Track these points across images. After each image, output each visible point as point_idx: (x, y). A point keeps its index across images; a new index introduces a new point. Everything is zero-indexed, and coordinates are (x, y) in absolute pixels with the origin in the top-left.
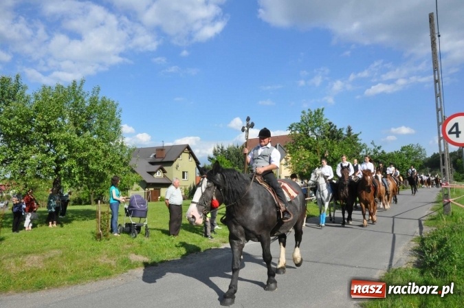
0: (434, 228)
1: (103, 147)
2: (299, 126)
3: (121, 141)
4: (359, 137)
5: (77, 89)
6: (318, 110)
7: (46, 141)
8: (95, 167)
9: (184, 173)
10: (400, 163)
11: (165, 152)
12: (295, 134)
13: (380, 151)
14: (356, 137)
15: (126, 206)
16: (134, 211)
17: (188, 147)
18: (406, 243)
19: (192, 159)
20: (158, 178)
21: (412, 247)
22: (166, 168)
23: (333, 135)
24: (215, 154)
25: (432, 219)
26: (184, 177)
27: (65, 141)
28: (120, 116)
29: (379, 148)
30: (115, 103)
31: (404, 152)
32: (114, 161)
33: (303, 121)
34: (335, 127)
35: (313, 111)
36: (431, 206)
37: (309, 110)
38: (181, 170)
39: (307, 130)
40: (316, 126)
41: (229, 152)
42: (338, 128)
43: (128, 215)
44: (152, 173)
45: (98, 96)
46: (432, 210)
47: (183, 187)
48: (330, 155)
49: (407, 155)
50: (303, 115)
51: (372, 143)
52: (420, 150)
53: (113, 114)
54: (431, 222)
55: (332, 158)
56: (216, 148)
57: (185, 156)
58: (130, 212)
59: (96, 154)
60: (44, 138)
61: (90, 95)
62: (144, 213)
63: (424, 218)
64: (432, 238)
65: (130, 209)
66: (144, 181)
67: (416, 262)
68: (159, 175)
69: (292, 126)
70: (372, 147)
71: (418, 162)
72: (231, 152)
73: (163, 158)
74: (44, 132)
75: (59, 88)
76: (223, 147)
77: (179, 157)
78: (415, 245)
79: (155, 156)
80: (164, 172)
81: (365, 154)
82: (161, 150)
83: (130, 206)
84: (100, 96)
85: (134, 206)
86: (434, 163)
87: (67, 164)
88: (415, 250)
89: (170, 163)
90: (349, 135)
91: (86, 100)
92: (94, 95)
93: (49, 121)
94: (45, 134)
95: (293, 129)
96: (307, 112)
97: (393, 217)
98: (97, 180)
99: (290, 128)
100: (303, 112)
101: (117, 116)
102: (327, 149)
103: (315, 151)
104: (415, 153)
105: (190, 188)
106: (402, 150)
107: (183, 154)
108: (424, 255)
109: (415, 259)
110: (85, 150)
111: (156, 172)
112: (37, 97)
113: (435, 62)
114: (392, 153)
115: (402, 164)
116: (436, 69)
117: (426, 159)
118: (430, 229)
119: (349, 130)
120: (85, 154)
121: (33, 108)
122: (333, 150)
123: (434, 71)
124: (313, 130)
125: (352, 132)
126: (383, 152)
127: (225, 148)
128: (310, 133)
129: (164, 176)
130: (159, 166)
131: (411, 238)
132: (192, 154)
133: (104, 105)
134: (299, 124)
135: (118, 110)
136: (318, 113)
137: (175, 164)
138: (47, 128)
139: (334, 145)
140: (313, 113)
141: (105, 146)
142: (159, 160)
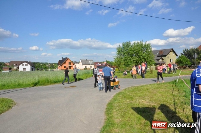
9: (171, 60)
11: (163, 52)
17: (172, 50)
19: (174, 54)
20: (160, 62)
24: (184, 52)
30: (150, 44)
32: (151, 59)
38: (169, 58)
44: (158, 60)
45: (146, 43)
57: (171, 53)
66: (156, 63)
68: (161, 60)
73: (162, 54)
76: (187, 49)
77: (169, 53)
79: (159, 53)
80: (163, 59)
82: (161, 51)
87: (142, 60)
89: (165, 56)
107: (170, 52)
111: (160, 60)
120: (145, 58)
127: (189, 50)
129: (163, 61)
130: (161, 57)
132: (174, 52)
133: (148, 45)
135: (151, 46)
137: (167, 56)
142: (161, 55)
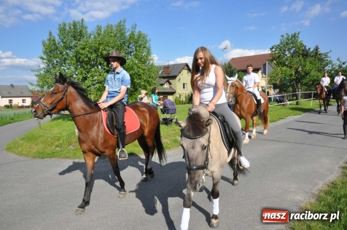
1: (142, 67)
2: (278, 47)
5: (122, 26)
6: (295, 34)
9: (184, 84)
11: (170, 69)
12: (275, 53)
15: (162, 107)
16: (168, 110)
17: (187, 65)
20: (167, 89)
22: (171, 81)
23: (305, 54)
26: (184, 88)
29: (344, 63)
30: (145, 35)
32: (150, 77)
33: (282, 43)
34: (305, 47)
35: (290, 35)
38: (182, 82)
39: (285, 51)
40: (292, 47)
42: (307, 48)
43: (163, 113)
44: (162, 85)
47: (184, 95)
48: (302, 70)
50: (282, 38)
51: (338, 60)
53: (146, 43)
55: (305, 72)
57: (185, 72)
58: (164, 111)
61: (130, 30)
62: (174, 110)
65: (165, 109)
68: (166, 86)
69: (273, 48)
70: (338, 63)
73: (169, 74)
77: (180, 73)
79: (163, 72)
80: (170, 84)
81: (330, 68)
82: (167, 68)
83: (164, 107)
84: (137, 31)
85: (167, 106)
89: (174, 77)
90: (316, 54)
92: (133, 30)
95: (274, 50)
96: (285, 36)
99: (271, 49)
100: (282, 36)
103: (291, 67)
105: (189, 95)
107: (183, 70)
111: (164, 84)
119: (317, 49)
122: (305, 66)
124: (289, 50)
125: (319, 50)
128: (287, 53)
129: (170, 87)
130: (166, 80)
134: (279, 45)
135: (148, 40)
136: (294, 36)
137: (177, 78)
139: (306, 62)
140: (291, 36)
142: (166, 75)
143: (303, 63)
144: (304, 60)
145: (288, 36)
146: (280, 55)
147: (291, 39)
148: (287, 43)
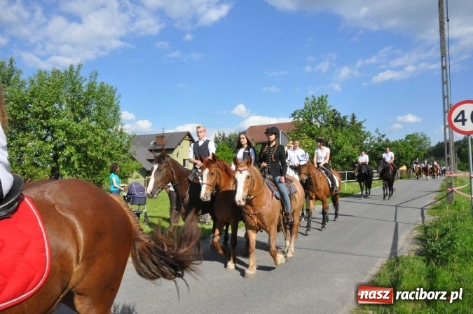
0: (438, 217)
1: (102, 134)
2: (302, 113)
3: (120, 127)
4: (363, 125)
5: (74, 74)
6: (322, 97)
7: (43, 127)
8: (94, 154)
9: (184, 160)
10: (404, 152)
11: (165, 139)
12: (299, 121)
13: (384, 139)
14: (360, 124)
15: (125, 194)
16: (133, 198)
17: (189, 134)
18: (409, 231)
21: (414, 235)
23: (337, 122)
24: (217, 141)
25: (434, 208)
27: (63, 127)
28: (119, 102)
29: (383, 136)
30: (113, 88)
31: (408, 141)
32: (113, 148)
33: (306, 107)
34: (339, 114)
35: (317, 97)
36: (434, 195)
37: (313, 96)
38: (182, 157)
39: (311, 118)
40: (320, 114)
41: (230, 140)
42: (342, 116)
44: (151, 161)
45: (97, 81)
46: (435, 199)
48: (333, 143)
49: (412, 144)
50: (306, 101)
51: (377, 131)
52: (425, 138)
53: (112, 100)
54: (434, 210)
55: (336, 146)
56: (217, 136)
57: (186, 143)
58: (129, 199)
59: (95, 141)
60: (42, 124)
61: (88, 80)
62: (143, 200)
63: (428, 207)
64: (435, 227)
65: (129, 196)
66: (144, 169)
67: (418, 250)
69: (295, 113)
70: (377, 136)
71: (422, 150)
72: (233, 139)
73: (164, 145)
74: (41, 119)
75: (56, 73)
76: (224, 135)
77: (180, 144)
78: (417, 233)
79: (155, 143)
81: (369, 142)
82: (161, 137)
83: (129, 194)
85: (133, 193)
86: (439, 152)
87: (66, 152)
88: (417, 238)
89: (171, 150)
90: (353, 122)
91: (84, 85)
92: (92, 80)
93: (46, 107)
94: (43, 121)
95: (296, 116)
96: (311, 99)
97: (396, 206)
98: (96, 168)
99: (293, 115)
100: (307, 99)
101: (116, 102)
102: (331, 136)
104: (420, 142)
106: (407, 137)
107: (184, 141)
108: (426, 243)
109: (417, 247)
110: (83, 136)
112: (32, 82)
113: (443, 48)
114: (397, 142)
115: (407, 153)
116: (443, 55)
117: (431, 147)
118: (433, 218)
119: (354, 118)
120: (84, 141)
121: (29, 93)
122: (337, 138)
123: (442, 57)
124: (316, 117)
125: (356, 119)
126: (387, 140)
127: (227, 136)
128: (314, 120)
131: (413, 227)
133: (102, 90)
134: (303, 110)
135: (116, 95)
136: (321, 99)
137: (175, 152)
138: (43, 114)
139: (337, 132)
140: (317, 100)
141: (103, 133)
142: (159, 147)
143: (333, 133)
144: (335, 130)
145: (315, 99)
146: (305, 123)
147: (318, 103)
148: (313, 107)
